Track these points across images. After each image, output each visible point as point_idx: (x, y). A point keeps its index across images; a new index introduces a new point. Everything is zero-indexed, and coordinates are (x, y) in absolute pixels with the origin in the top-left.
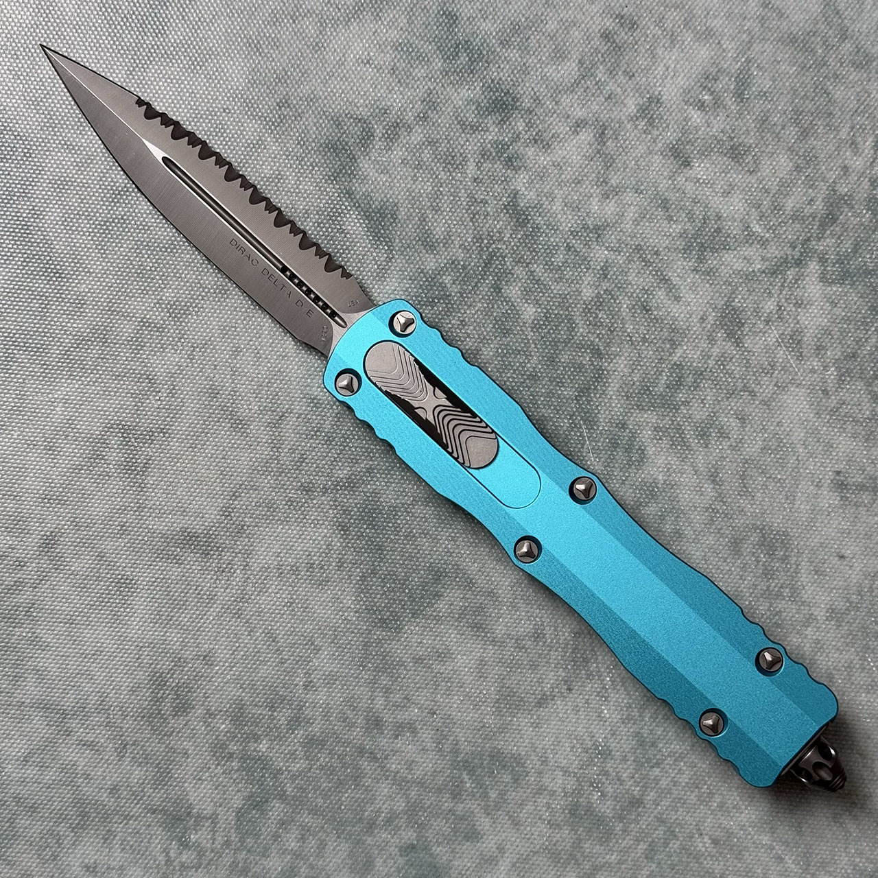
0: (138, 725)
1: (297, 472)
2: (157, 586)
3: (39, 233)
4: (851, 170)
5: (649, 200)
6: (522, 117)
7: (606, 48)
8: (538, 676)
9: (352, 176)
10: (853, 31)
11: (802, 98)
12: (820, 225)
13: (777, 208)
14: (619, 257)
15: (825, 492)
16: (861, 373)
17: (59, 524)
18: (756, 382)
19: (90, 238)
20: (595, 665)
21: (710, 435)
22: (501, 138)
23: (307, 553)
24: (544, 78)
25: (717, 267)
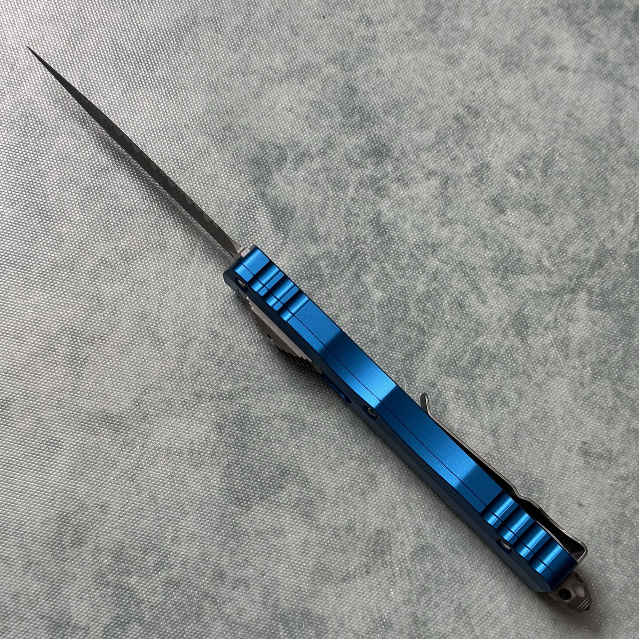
0: (43, 549)
1: (193, 382)
2: (76, 449)
3: (40, 188)
4: (617, 234)
5: (473, 232)
6: (391, 163)
7: (456, 126)
8: (346, 558)
9: (267, 184)
10: (628, 141)
11: (588, 180)
12: (591, 268)
13: (562, 251)
14: (446, 267)
15: (573, 456)
16: (609, 375)
17: (13, 393)
18: (533, 369)
19: (75, 197)
20: (389, 557)
21: (495, 402)
22: (375, 175)
23: (190, 441)
24: (411, 140)
25: (515, 284)
